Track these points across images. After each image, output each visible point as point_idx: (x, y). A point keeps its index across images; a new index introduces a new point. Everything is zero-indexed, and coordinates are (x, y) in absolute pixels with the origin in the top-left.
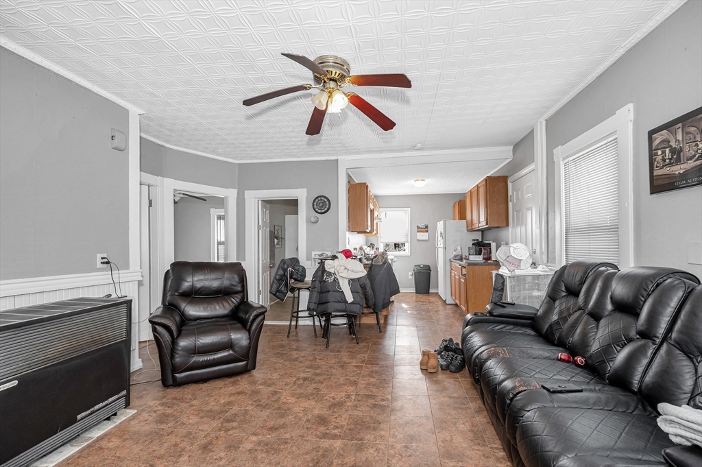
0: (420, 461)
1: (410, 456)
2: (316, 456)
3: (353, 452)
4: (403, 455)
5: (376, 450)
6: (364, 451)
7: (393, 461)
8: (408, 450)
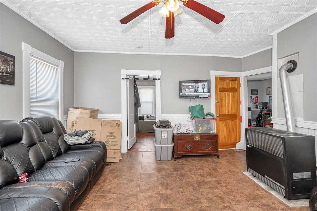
0: (123, 202)
1: (127, 203)
2: (169, 200)
3: (154, 203)
4: (130, 204)
5: (143, 205)
6: (149, 204)
7: (135, 201)
8: (127, 206)
